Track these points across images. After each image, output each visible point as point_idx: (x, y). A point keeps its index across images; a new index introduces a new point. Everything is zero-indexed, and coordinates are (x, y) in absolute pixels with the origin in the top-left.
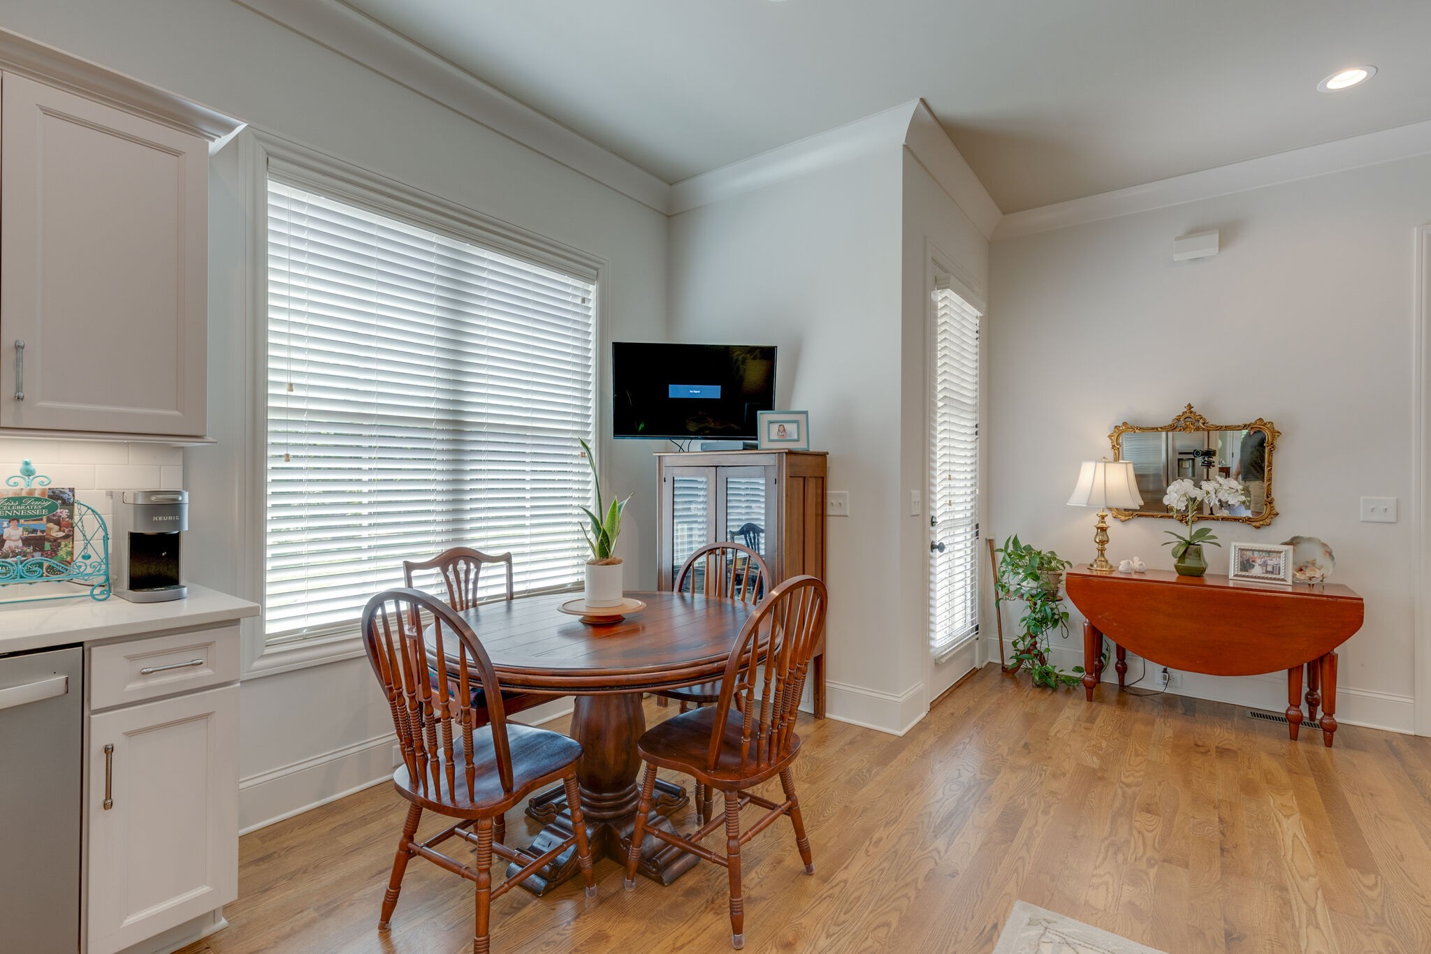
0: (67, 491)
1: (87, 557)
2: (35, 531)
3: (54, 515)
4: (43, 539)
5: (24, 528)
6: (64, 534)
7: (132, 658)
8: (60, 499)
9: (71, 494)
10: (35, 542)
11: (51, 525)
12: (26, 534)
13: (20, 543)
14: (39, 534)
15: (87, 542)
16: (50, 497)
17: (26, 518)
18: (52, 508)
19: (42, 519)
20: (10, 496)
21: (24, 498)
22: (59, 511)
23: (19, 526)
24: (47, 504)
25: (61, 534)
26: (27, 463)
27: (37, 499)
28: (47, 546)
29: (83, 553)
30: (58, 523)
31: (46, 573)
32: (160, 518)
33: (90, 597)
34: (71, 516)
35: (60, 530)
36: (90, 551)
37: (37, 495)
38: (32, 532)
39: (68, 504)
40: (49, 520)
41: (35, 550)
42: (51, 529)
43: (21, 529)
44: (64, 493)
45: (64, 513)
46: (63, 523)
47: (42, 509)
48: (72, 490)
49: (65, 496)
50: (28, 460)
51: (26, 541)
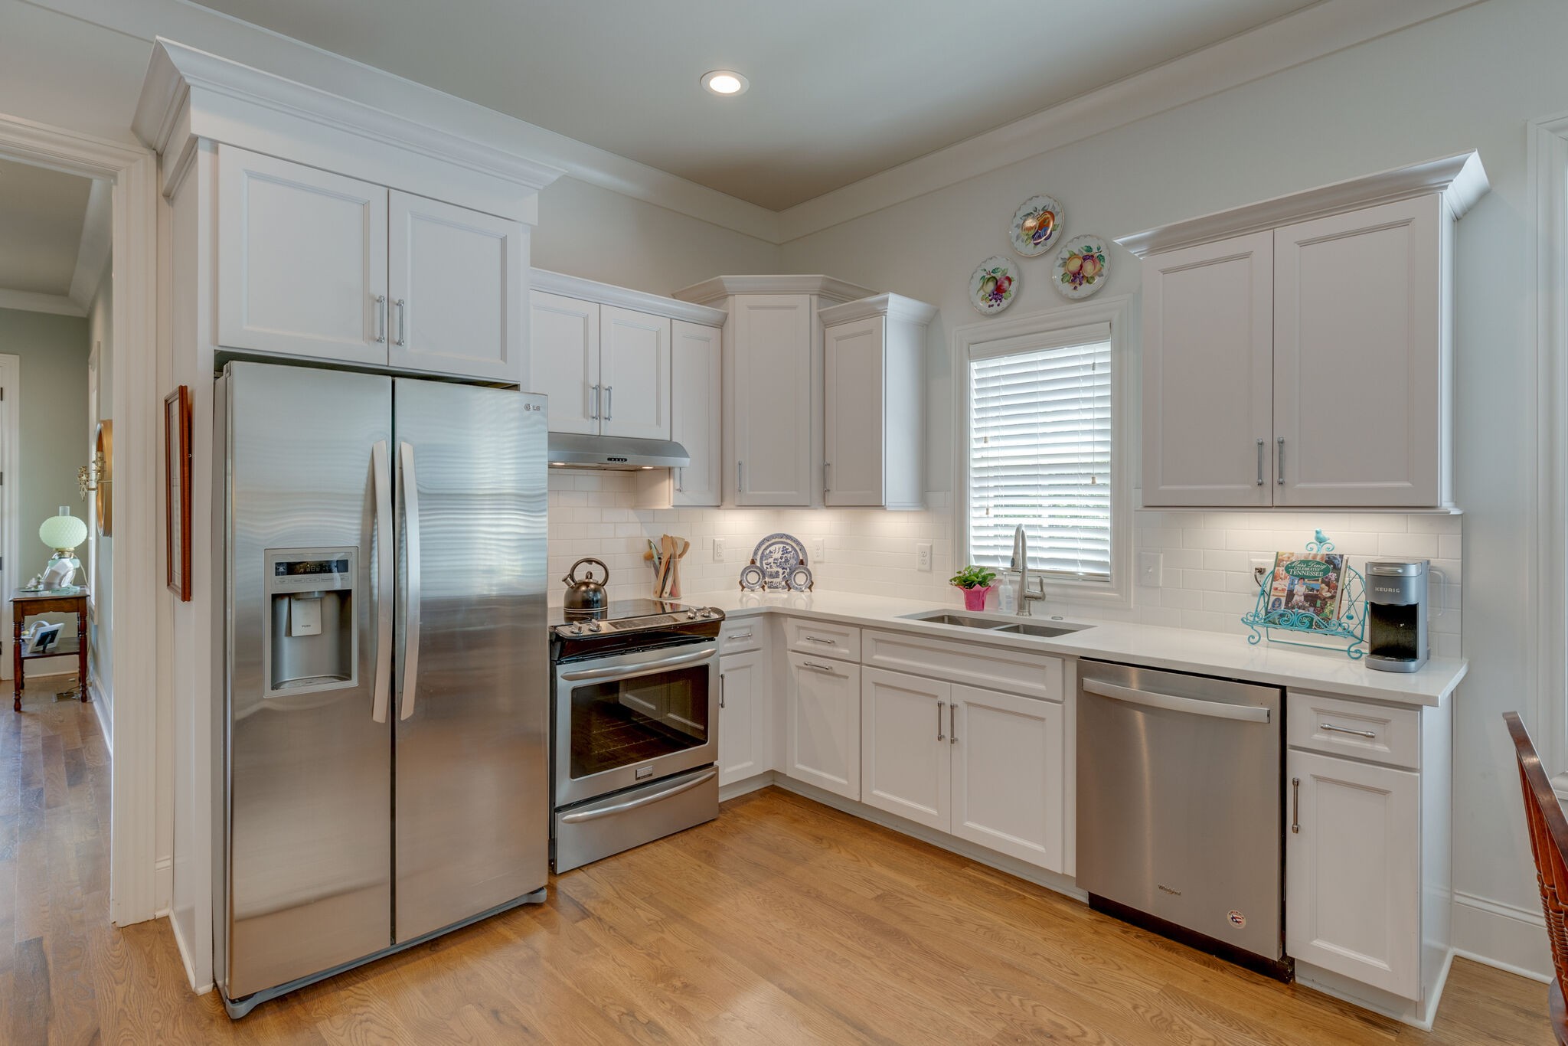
0: (1338, 557)
1: (1351, 618)
2: (1312, 589)
3: (1327, 578)
4: (1316, 597)
5: (1307, 587)
6: (1330, 595)
7: (1319, 711)
8: (1333, 563)
9: (1340, 560)
10: (1311, 598)
11: (1323, 585)
12: (1307, 592)
13: (1302, 598)
14: (1315, 592)
15: (1352, 604)
16: (1326, 561)
17: (1310, 578)
18: (1326, 571)
19: (1318, 580)
20: (1302, 559)
21: (1310, 561)
22: (1330, 574)
23: (1304, 584)
24: (1323, 567)
25: (1329, 595)
26: (1317, 532)
27: (1318, 563)
28: (1319, 602)
29: (1347, 614)
30: (1328, 584)
31: (1314, 626)
32: (1381, 589)
33: (1346, 654)
34: (1337, 580)
35: (1329, 591)
36: (1353, 613)
37: (1318, 559)
38: (1311, 590)
39: (1337, 569)
40: (1323, 582)
41: (1310, 606)
42: (1323, 589)
43: (1305, 586)
44: (1335, 558)
45: (1333, 576)
46: (1331, 585)
47: (1320, 571)
48: (1341, 556)
49: (1336, 562)
50: (1318, 530)
51: (1307, 597)
